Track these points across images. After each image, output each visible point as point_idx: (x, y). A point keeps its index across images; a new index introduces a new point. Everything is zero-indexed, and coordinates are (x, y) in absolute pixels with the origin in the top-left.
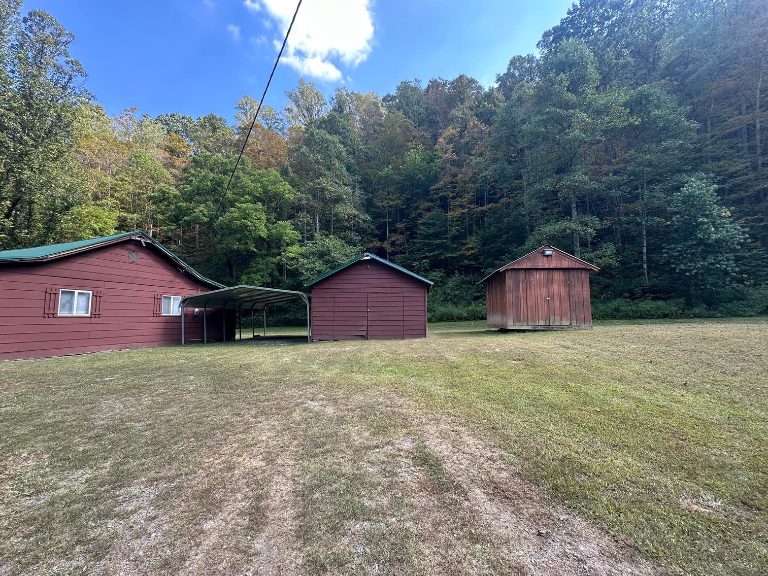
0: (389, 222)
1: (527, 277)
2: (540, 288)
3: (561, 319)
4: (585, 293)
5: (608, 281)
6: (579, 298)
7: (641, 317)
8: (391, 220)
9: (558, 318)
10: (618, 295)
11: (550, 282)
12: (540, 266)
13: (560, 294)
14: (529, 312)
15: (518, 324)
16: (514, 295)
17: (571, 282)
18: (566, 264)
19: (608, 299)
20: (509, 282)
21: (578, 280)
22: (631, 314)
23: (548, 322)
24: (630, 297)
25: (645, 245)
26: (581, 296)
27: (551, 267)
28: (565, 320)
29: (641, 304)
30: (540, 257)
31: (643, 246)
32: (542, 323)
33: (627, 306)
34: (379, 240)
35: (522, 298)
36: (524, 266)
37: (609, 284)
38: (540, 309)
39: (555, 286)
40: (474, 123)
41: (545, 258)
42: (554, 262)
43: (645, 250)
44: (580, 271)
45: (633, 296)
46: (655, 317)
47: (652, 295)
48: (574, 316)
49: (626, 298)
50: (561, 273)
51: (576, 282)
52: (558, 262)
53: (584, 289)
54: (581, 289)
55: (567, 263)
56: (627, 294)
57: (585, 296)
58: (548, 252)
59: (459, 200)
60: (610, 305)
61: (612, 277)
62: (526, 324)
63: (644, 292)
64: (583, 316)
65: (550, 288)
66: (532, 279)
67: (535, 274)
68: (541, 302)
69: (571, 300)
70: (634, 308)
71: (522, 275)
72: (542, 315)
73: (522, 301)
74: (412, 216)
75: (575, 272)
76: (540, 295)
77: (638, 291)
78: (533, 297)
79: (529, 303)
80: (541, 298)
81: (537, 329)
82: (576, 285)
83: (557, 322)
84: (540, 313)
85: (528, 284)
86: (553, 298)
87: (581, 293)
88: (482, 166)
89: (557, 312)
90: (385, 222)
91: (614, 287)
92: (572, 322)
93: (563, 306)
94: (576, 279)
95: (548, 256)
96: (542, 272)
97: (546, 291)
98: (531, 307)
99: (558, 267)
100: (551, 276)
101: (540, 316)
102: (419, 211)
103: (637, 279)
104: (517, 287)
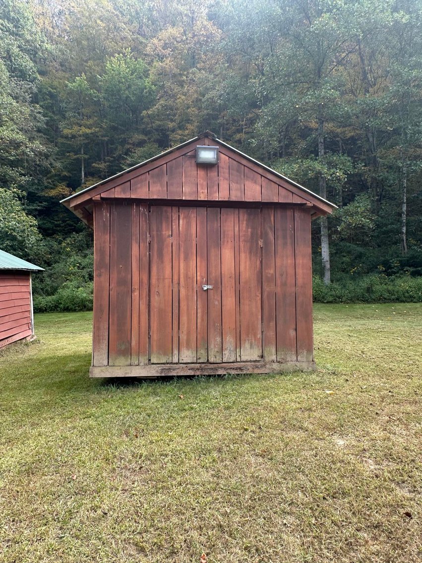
0: (85, 160)
1: (154, 227)
2: (186, 259)
3: (239, 344)
4: (300, 271)
5: (360, 249)
6: (284, 284)
7: (398, 300)
8: (86, 157)
9: (230, 341)
10: (371, 268)
11: (214, 240)
12: (187, 194)
13: (238, 277)
14: (155, 325)
15: (122, 361)
16: (115, 276)
17: (266, 243)
18: (254, 191)
19: (359, 274)
20: (102, 239)
21: (285, 237)
22: (386, 295)
23: (202, 352)
24: (385, 271)
25: (405, 201)
26: (291, 281)
27: (216, 197)
28: (247, 345)
29: (399, 282)
30: (189, 169)
31: (403, 203)
32: (187, 356)
33: (381, 284)
34: (68, 186)
35: (136, 286)
36: (141, 193)
37: (361, 253)
38: (184, 319)
39: (228, 254)
40: (202, 23)
41: (201, 173)
42: (224, 185)
43: (404, 208)
44: (289, 213)
45: (389, 271)
46: (415, 300)
47: (412, 269)
48: (272, 334)
49: (380, 273)
50: (243, 215)
51: (280, 242)
52: (234, 186)
53: (300, 261)
54: (290, 261)
55: (258, 188)
56: (381, 268)
57: (300, 281)
58: (207, 155)
59: (180, 132)
60: (361, 283)
61: (365, 244)
62: (143, 360)
63: (403, 264)
64: (292, 333)
65: (212, 258)
66: (166, 233)
67: (175, 216)
68: (187, 297)
69: (266, 288)
70: (390, 288)
71: (138, 219)
72: (188, 334)
73: (136, 294)
74: (117, 153)
75: (279, 214)
76: (187, 277)
77: (395, 263)
78: (167, 282)
79: (155, 300)
80: (187, 287)
81: (174, 373)
82: (279, 248)
83: (226, 353)
84: (184, 328)
85: (155, 246)
86: (219, 284)
87: (291, 271)
88: (209, 84)
89: (229, 323)
90: (78, 159)
91: (367, 258)
92: (267, 350)
93: (246, 308)
94: (280, 233)
95: (207, 166)
96: (193, 213)
97: (202, 265)
98: (161, 312)
99: (233, 199)
100: (216, 225)
101: (183, 337)
102: (128, 146)
103: (394, 247)
104: (124, 256)
